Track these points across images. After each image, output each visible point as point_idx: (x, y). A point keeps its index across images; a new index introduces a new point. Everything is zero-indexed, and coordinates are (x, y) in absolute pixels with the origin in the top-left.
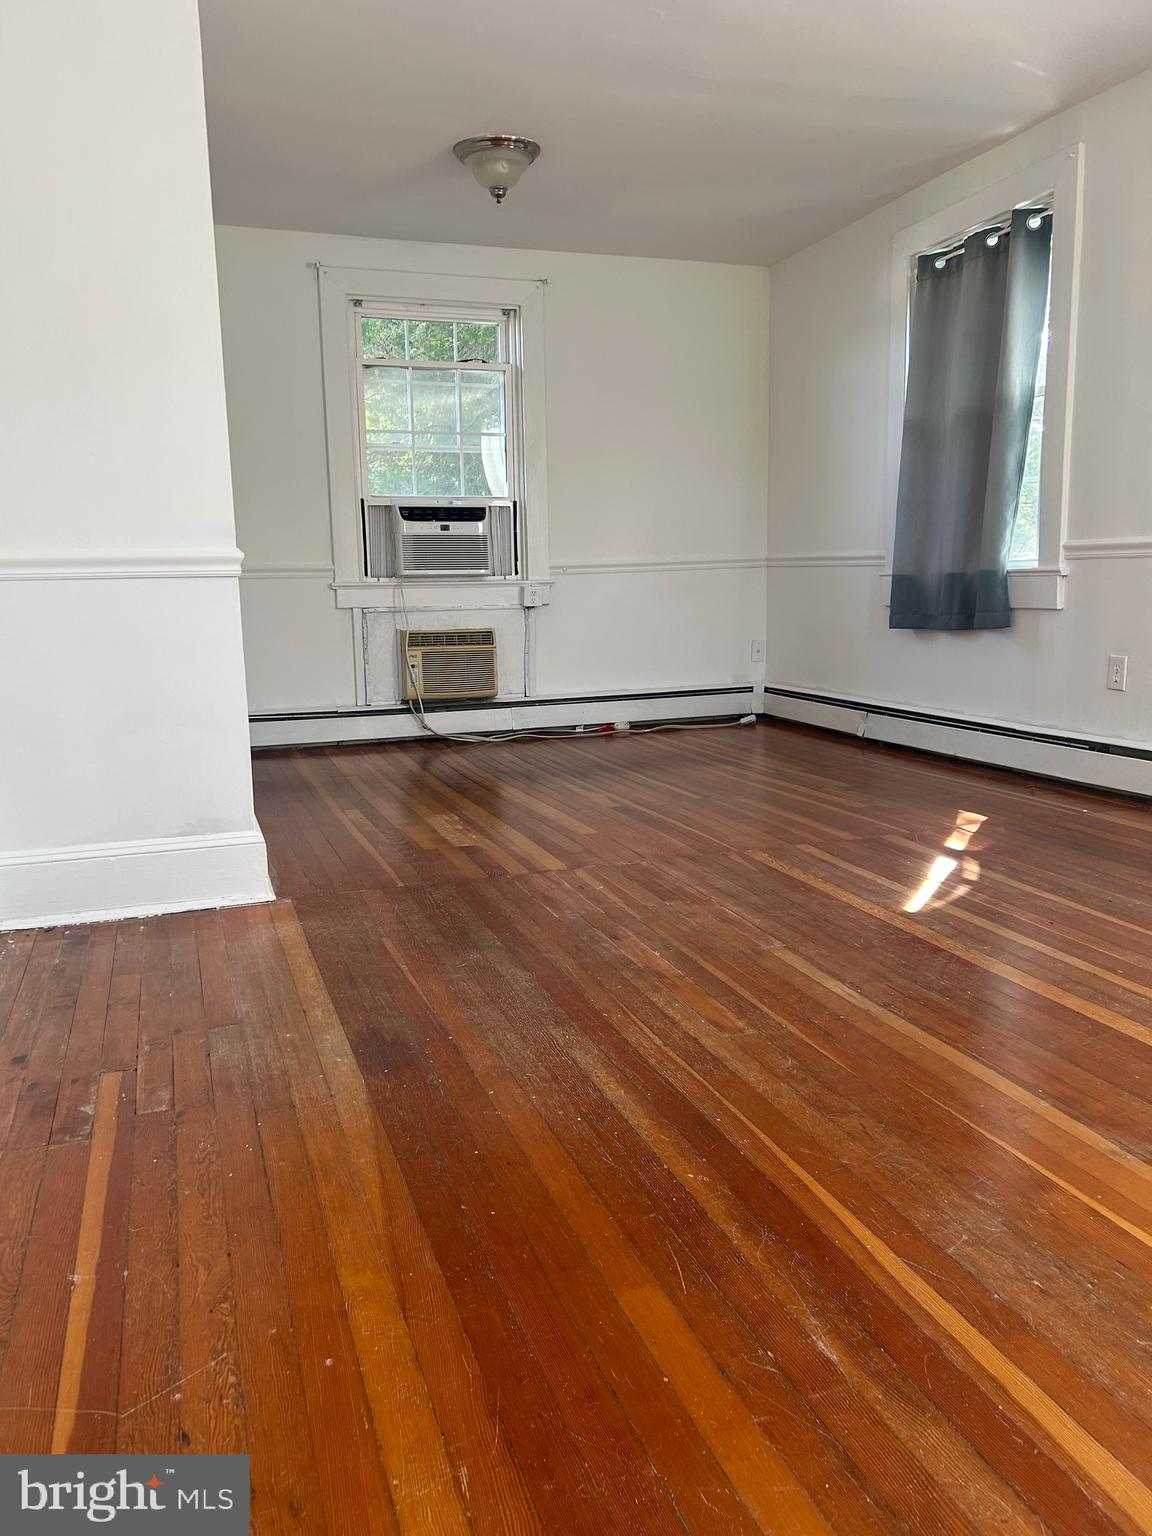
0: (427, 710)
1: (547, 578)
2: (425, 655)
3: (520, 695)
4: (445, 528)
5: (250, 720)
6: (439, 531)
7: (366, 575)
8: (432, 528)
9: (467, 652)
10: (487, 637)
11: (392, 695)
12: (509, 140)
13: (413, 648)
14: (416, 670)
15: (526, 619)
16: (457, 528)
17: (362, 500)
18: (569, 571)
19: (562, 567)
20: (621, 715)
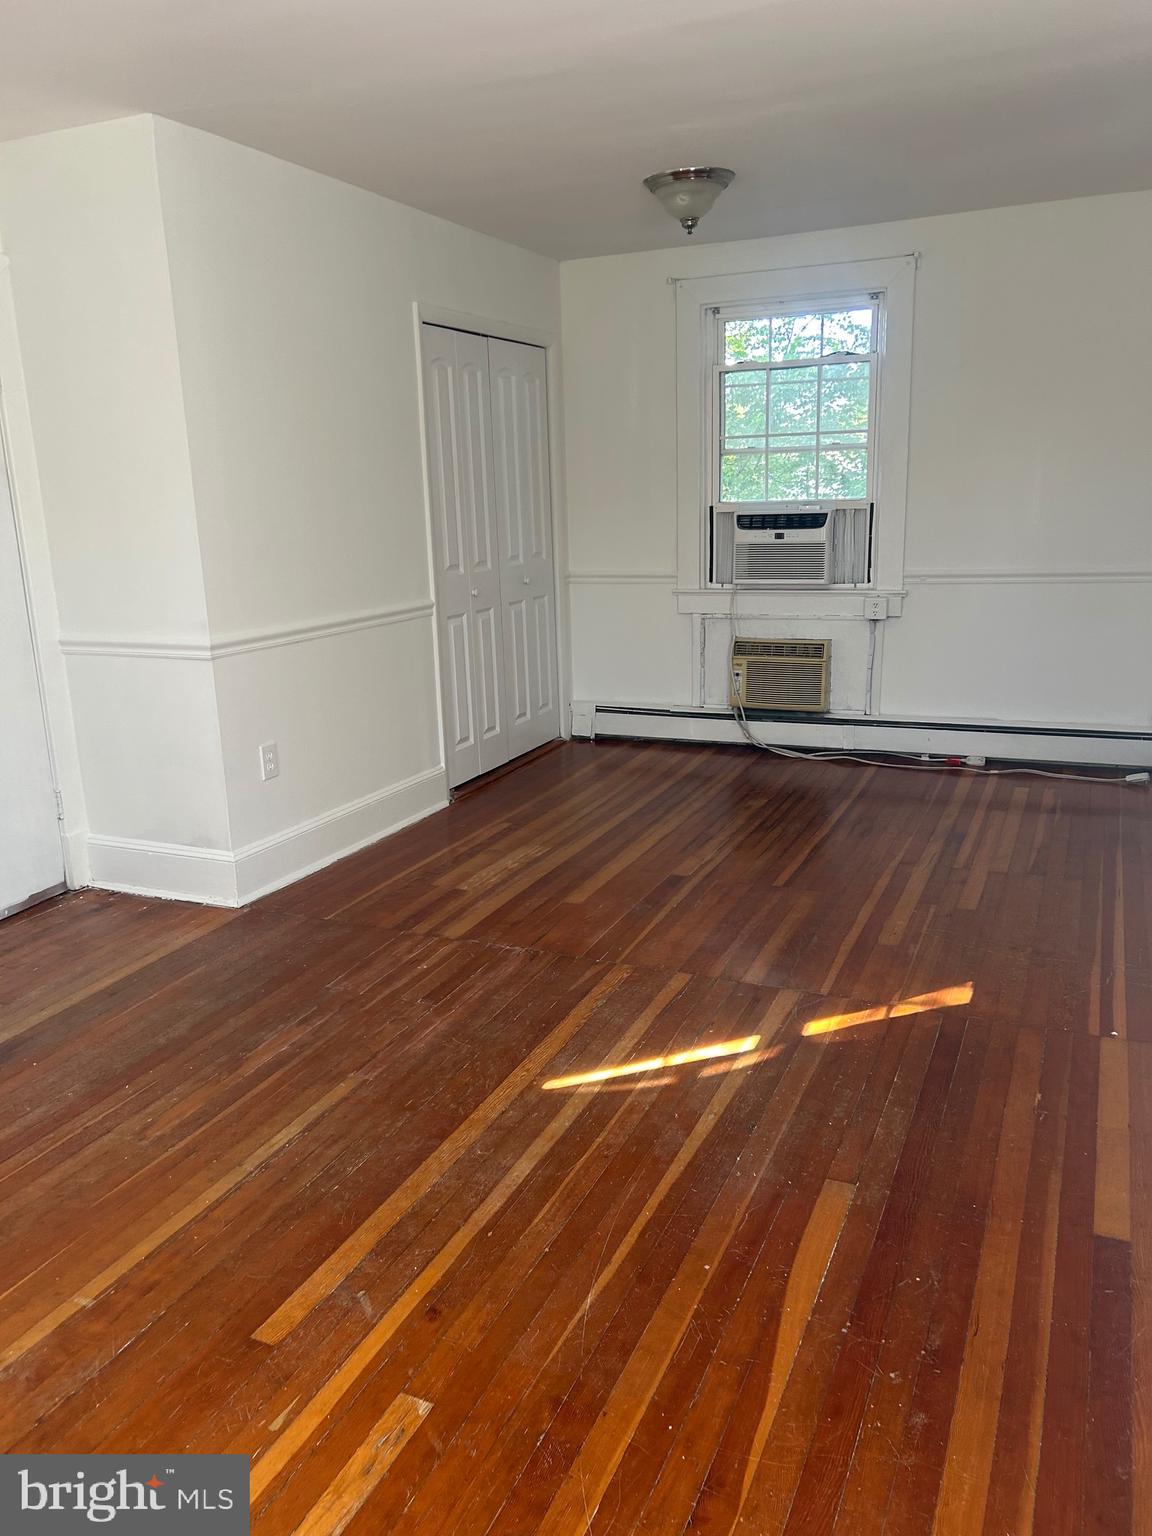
0: (749, 718)
1: (899, 588)
2: (750, 664)
3: (859, 713)
4: (779, 536)
5: (597, 710)
6: (772, 540)
7: (711, 580)
8: (766, 536)
9: (795, 665)
10: (818, 649)
11: (725, 699)
12: (688, 172)
13: (739, 657)
14: (740, 678)
15: (873, 632)
16: (793, 536)
17: (711, 508)
18: (929, 580)
19: (919, 576)
20: (976, 749)
